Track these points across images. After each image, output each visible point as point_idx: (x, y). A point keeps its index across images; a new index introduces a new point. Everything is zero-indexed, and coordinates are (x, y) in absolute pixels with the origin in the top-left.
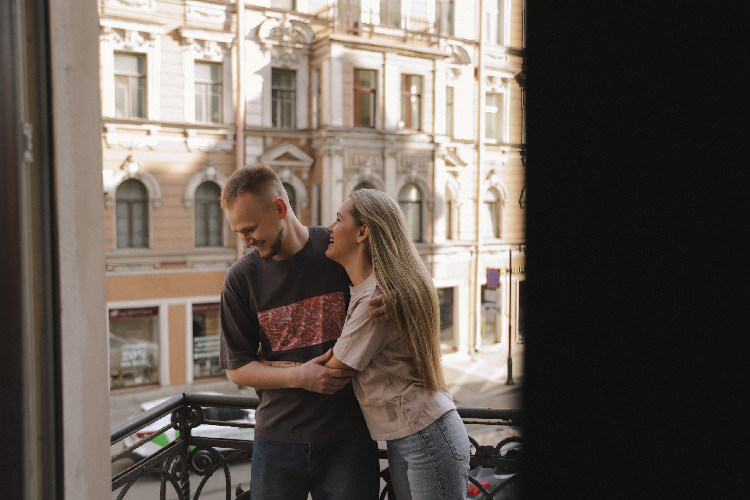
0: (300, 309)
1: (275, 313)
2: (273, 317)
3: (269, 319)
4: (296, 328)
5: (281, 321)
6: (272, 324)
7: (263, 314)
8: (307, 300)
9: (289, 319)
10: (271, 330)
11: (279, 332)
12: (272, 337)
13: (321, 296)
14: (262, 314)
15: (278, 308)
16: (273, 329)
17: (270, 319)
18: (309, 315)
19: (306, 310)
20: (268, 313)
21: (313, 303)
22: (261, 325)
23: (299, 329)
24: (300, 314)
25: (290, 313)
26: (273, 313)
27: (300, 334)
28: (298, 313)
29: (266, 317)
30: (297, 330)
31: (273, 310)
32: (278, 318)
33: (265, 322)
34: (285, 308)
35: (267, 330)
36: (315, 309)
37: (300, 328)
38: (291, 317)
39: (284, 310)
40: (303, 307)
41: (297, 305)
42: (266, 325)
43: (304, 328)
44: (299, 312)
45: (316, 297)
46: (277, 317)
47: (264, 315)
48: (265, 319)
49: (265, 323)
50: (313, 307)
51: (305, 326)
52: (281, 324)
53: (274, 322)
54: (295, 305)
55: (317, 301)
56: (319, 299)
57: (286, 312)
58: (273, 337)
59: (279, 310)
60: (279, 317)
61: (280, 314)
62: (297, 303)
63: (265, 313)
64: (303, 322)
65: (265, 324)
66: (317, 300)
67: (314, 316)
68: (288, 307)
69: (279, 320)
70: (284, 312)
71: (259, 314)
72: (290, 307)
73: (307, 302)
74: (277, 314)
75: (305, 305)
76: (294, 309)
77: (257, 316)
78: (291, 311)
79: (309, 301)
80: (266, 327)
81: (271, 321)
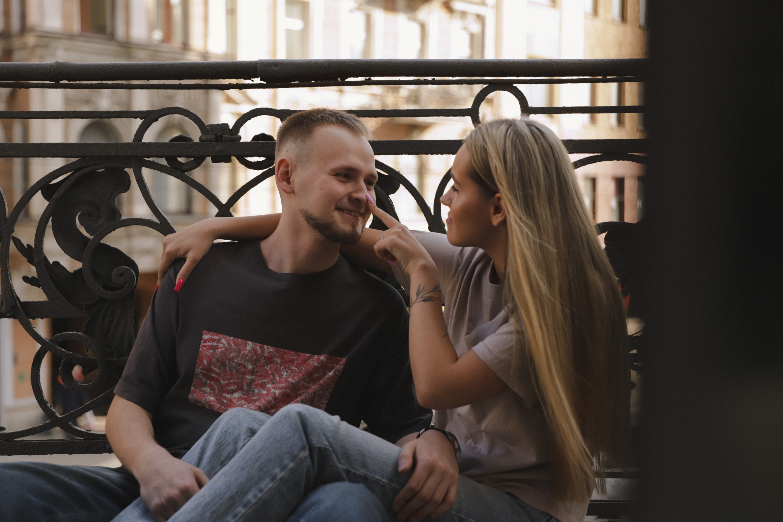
0: (274, 361)
1: (233, 345)
2: (226, 349)
3: (218, 348)
4: (253, 386)
5: (234, 362)
6: (217, 359)
7: (212, 337)
8: (292, 352)
9: (248, 365)
10: (210, 368)
11: (219, 378)
12: (203, 379)
13: (316, 356)
14: (211, 336)
15: (240, 340)
16: (215, 367)
17: (219, 350)
18: (284, 376)
19: (282, 367)
20: (221, 339)
21: (300, 362)
22: (200, 352)
23: (256, 391)
24: (270, 369)
25: (255, 357)
26: (229, 344)
27: (256, 398)
28: (268, 365)
29: (215, 344)
30: (253, 391)
31: (232, 338)
32: (232, 355)
33: (210, 351)
34: (251, 345)
35: (204, 364)
36: (297, 371)
37: (261, 390)
38: (253, 365)
39: (248, 348)
40: (280, 360)
41: (271, 352)
42: (208, 355)
44: (270, 364)
45: (308, 355)
46: (232, 353)
47: (214, 339)
48: (212, 346)
49: (208, 352)
50: (297, 367)
51: (270, 389)
52: (232, 366)
53: (223, 357)
54: (268, 349)
55: (307, 361)
56: (311, 359)
57: (250, 352)
58: (204, 380)
59: (240, 343)
60: (235, 354)
61: (239, 351)
62: (273, 348)
63: (216, 337)
64: (269, 383)
65: (207, 353)
66: (308, 359)
67: (290, 380)
68: (256, 346)
69: (232, 359)
70: (246, 350)
71: (207, 334)
72: (260, 349)
73: (290, 356)
74: (234, 348)
75: (285, 358)
76: (265, 355)
77: (203, 337)
78: (258, 356)
79: (294, 354)
80: (205, 359)
81: (219, 354)
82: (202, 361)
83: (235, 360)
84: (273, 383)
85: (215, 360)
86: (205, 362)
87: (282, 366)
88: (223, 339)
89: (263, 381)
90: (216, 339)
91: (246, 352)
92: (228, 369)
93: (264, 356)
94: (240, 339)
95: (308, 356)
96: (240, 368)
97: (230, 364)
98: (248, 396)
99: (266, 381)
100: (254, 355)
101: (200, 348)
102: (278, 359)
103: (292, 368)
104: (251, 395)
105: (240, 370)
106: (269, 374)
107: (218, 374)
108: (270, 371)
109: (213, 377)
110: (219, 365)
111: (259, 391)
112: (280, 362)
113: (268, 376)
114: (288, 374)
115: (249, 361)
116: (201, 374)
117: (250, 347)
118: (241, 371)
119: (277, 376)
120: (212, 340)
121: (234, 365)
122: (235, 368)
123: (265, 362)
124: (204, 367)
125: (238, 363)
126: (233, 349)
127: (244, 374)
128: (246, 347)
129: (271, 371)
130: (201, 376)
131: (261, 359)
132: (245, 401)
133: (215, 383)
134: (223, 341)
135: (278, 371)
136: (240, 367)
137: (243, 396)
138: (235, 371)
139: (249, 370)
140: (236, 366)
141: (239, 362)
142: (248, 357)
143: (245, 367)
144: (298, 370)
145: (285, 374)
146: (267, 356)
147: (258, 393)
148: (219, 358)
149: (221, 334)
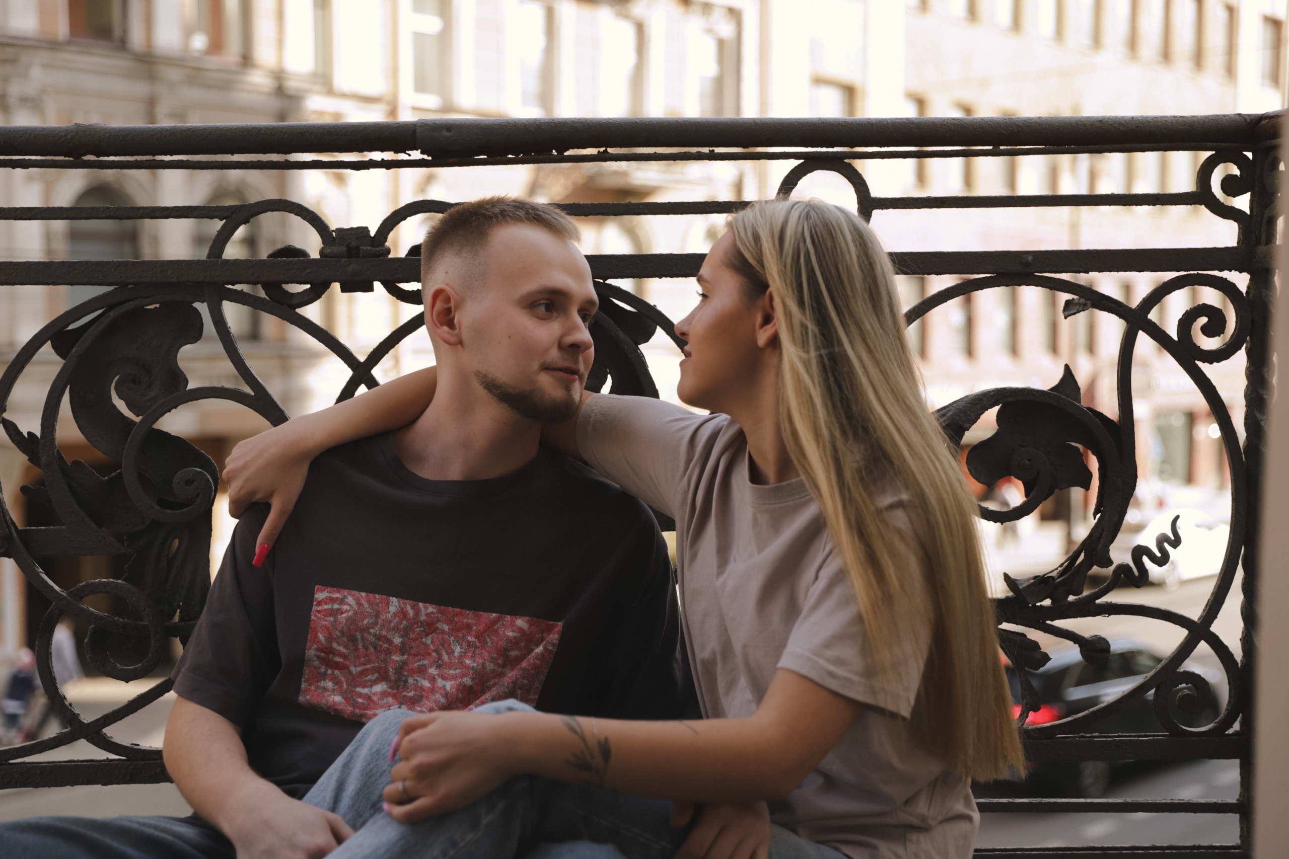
0: (438, 628)
1: (366, 605)
2: (356, 613)
3: (342, 613)
4: (406, 673)
5: (370, 633)
6: (342, 631)
7: (331, 595)
8: (468, 612)
9: (393, 638)
10: (331, 648)
11: (347, 663)
12: (319, 668)
13: (509, 617)
14: (328, 595)
15: (377, 596)
16: (339, 644)
17: (344, 615)
18: (456, 654)
19: (453, 638)
20: (345, 597)
21: (482, 627)
22: (312, 622)
23: (411, 681)
24: (432, 642)
25: (404, 622)
26: (359, 604)
27: (411, 694)
28: (427, 635)
29: (336, 606)
30: (406, 681)
31: (364, 594)
32: (366, 621)
33: (328, 619)
34: (397, 604)
35: (320, 642)
36: (478, 644)
37: (418, 679)
38: (402, 636)
39: (392, 609)
40: (447, 627)
41: (432, 613)
42: (325, 626)
43: (430, 682)
44: (431, 633)
45: (494, 615)
46: (365, 618)
47: (333, 598)
48: (332, 609)
49: (326, 621)
50: (476, 637)
51: (434, 678)
52: (367, 640)
53: (351, 627)
54: (426, 608)
55: (494, 625)
56: (501, 623)
57: (395, 614)
58: (323, 669)
59: (378, 601)
60: (371, 621)
61: (377, 615)
62: (434, 606)
63: (336, 595)
64: (431, 667)
65: (324, 623)
66: (495, 622)
67: (468, 662)
68: (405, 604)
69: (366, 629)
70: (389, 612)
71: (322, 591)
72: (412, 609)
73: (465, 618)
74: (368, 610)
75: (456, 623)
76: (422, 619)
77: (316, 596)
78: (410, 622)
79: (471, 615)
80: (321, 633)
81: (344, 622)
82: (316, 636)
83: (372, 631)
84: (439, 667)
85: (337, 633)
86: (321, 637)
87: (452, 635)
88: (349, 597)
89: (421, 663)
90: (337, 598)
91: (389, 615)
92: (360, 646)
93: (420, 621)
94: (379, 594)
95: (495, 617)
96: (381, 643)
97: (363, 638)
98: (397, 690)
99: (425, 662)
100: (402, 621)
101: (311, 615)
102: (444, 625)
103: (469, 638)
104: (402, 688)
105: (381, 646)
106: (430, 651)
107: (345, 657)
108: (431, 646)
109: (337, 663)
110: (346, 640)
111: (416, 680)
112: (449, 629)
113: (430, 654)
114: (463, 650)
115: (395, 630)
116: (315, 659)
117: (396, 606)
118: (382, 648)
119: (444, 653)
120: (330, 600)
121: (371, 638)
122: (371, 644)
123: (423, 630)
124: (320, 646)
125: (376, 634)
126: (367, 612)
127: (388, 652)
128: (388, 608)
129: (434, 646)
130: (316, 663)
131: (415, 626)
132: (393, 699)
133: (341, 673)
134: (350, 600)
135: (446, 645)
136: (380, 641)
137: (389, 690)
138: (372, 649)
139: (396, 646)
140: (374, 640)
141: (378, 633)
142: (392, 624)
143: (390, 642)
144: (479, 642)
145: (458, 650)
146: (424, 621)
147: (414, 684)
148: (344, 629)
149: (345, 589)
